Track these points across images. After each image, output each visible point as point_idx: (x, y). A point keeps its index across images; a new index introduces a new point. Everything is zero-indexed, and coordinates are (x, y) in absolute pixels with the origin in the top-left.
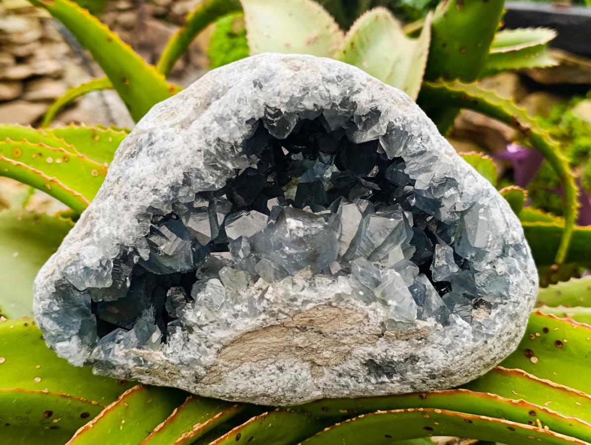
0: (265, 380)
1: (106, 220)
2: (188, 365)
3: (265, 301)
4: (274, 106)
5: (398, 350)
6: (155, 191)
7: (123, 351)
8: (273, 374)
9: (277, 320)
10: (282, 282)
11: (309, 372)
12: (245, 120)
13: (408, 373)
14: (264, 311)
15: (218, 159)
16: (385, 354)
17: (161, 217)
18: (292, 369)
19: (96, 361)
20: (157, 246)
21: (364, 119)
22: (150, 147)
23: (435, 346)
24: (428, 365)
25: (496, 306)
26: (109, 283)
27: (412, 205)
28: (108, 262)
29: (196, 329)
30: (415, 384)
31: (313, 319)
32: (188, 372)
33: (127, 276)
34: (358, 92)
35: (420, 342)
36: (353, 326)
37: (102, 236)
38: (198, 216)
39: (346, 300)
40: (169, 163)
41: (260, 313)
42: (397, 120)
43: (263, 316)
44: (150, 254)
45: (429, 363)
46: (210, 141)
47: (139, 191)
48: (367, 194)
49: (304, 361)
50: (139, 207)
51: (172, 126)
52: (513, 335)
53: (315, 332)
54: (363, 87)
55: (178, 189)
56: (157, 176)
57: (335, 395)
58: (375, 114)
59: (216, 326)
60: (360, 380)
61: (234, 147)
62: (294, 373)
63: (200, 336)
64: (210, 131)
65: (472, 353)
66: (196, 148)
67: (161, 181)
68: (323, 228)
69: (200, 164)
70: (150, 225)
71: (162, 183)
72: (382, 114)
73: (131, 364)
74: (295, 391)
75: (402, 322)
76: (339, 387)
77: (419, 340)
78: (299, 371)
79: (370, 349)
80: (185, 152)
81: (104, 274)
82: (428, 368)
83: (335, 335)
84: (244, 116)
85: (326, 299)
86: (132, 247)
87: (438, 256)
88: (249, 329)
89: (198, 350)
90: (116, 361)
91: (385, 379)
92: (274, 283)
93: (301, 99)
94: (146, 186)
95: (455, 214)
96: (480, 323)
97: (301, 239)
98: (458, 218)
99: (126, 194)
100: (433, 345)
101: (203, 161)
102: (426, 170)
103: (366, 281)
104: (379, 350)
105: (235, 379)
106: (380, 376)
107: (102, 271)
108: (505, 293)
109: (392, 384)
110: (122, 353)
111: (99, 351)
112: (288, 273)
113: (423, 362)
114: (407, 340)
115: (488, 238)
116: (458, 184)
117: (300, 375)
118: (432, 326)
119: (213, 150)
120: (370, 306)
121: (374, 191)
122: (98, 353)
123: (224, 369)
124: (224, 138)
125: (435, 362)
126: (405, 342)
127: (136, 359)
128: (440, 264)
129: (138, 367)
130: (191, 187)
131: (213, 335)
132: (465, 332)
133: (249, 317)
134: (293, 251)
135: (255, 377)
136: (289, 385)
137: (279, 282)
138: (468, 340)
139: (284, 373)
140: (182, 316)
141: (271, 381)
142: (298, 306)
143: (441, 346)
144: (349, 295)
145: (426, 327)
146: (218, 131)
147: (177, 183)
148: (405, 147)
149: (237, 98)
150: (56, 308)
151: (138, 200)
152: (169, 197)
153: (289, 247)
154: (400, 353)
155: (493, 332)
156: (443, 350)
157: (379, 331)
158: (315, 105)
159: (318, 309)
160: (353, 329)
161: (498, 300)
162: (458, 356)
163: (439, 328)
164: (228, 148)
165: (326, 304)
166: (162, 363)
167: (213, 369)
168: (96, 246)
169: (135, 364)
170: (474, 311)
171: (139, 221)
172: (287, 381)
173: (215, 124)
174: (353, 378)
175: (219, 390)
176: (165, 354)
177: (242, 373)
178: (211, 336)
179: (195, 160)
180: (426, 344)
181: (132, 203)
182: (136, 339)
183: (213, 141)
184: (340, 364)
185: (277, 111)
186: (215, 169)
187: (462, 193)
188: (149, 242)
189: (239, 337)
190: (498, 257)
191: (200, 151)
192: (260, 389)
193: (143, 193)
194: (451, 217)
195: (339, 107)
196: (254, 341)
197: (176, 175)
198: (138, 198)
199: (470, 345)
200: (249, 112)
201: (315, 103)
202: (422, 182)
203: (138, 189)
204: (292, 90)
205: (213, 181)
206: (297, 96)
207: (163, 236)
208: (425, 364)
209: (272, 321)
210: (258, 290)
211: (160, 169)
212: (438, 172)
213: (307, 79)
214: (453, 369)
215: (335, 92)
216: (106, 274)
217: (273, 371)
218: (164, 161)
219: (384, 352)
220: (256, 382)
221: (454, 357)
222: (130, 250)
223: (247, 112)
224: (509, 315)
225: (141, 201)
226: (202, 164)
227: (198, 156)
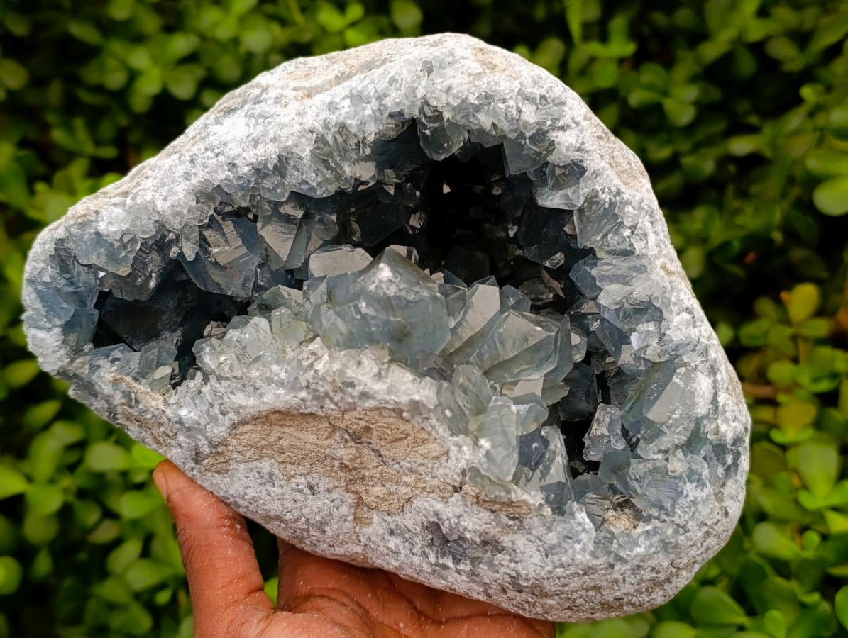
0: (287, 496)
1: (155, 182)
2: (189, 429)
3: (312, 372)
4: (435, 104)
5: (474, 522)
6: (232, 165)
7: (113, 374)
8: (300, 491)
9: (322, 407)
10: (343, 353)
11: (352, 510)
12: (389, 111)
13: (481, 566)
14: (307, 387)
15: (335, 154)
16: (456, 521)
17: (230, 208)
18: (328, 496)
19: (75, 375)
20: (209, 245)
21: (558, 172)
22: (254, 106)
23: (532, 539)
24: (513, 565)
25: (648, 520)
26: (124, 270)
27: (592, 329)
28: (134, 240)
29: (213, 380)
30: (491, 588)
31: (371, 426)
32: (187, 440)
33: (153, 271)
34: (562, 128)
35: (511, 522)
36: (426, 461)
37: (139, 200)
38: (281, 226)
39: (424, 416)
40: (264, 134)
41: (301, 389)
42: (606, 190)
43: (303, 394)
45: (516, 562)
46: (329, 123)
47: (212, 159)
48: (545, 297)
49: (347, 491)
50: (203, 180)
51: (295, 89)
52: (662, 576)
53: (373, 450)
54: (574, 125)
55: (266, 175)
56: (243, 145)
57: (379, 561)
58: (576, 171)
59: (239, 386)
60: (415, 551)
61: (361, 145)
62: (329, 503)
63: (214, 392)
64: (337, 109)
65: (585, 574)
66: (307, 126)
67: (244, 155)
68: (428, 298)
69: (306, 151)
70: (212, 212)
71: (244, 159)
72: (587, 174)
73: (118, 399)
74: (324, 532)
75: (490, 479)
76: (386, 551)
77: (511, 519)
78: (337, 502)
79: (439, 506)
80: (293, 126)
81: (121, 254)
82: (513, 570)
83: (397, 465)
84: (389, 105)
85: (396, 402)
86: (175, 233)
87: (598, 420)
88: (280, 406)
89: (208, 412)
90: (100, 386)
91: (449, 562)
92: (334, 350)
93: (477, 108)
94: (223, 155)
95: (642, 361)
96: (613, 534)
97: (389, 298)
98: (643, 368)
99: (194, 157)
100: (529, 536)
101: (312, 148)
102: (625, 280)
103: (467, 402)
104: (449, 512)
105: (247, 477)
106: (444, 554)
108: (668, 505)
109: (458, 575)
110: (110, 377)
111: (84, 363)
112: (358, 344)
113: (507, 557)
114: (493, 512)
115: (673, 413)
116: (664, 319)
117: (338, 509)
118: (534, 505)
119: (329, 138)
120: (456, 439)
121: (556, 295)
122: (81, 366)
123: (235, 455)
124: (350, 125)
125: (524, 564)
126: (488, 513)
127: (127, 395)
128: (599, 433)
129: (126, 407)
130: (283, 181)
131: (231, 396)
132: (584, 537)
133: (284, 388)
134: (371, 312)
135: (274, 486)
136: (318, 518)
137: (340, 351)
138: (584, 550)
139: (316, 496)
141: (295, 501)
142: (353, 397)
143: (540, 543)
144: (430, 410)
145: (524, 502)
146: (346, 113)
147: (265, 166)
148: (606, 235)
149: (390, 75)
150: (46, 279)
151: (206, 170)
152: (249, 182)
153: (367, 304)
154: (477, 527)
155: (628, 555)
156: (541, 549)
157: (455, 481)
158: (494, 125)
159: (381, 413)
160: (423, 465)
161: (655, 512)
162: (562, 570)
163: (545, 514)
164: (352, 142)
165: (393, 410)
166: (156, 413)
167: (220, 449)
168: (124, 211)
169: (123, 401)
170: (611, 513)
171: (198, 202)
172: (316, 510)
173: (347, 102)
174: (407, 544)
175: (222, 485)
176: (165, 402)
177: (259, 472)
178: (229, 398)
179: (300, 143)
180: (519, 530)
181: (197, 171)
182: (137, 366)
183: (333, 123)
184: (395, 514)
185: (437, 114)
186: (325, 166)
187: (664, 335)
188: (201, 234)
189: (264, 413)
190: (677, 447)
191: (312, 132)
192: (275, 507)
193: (216, 162)
194: (633, 363)
195: (527, 141)
196: (286, 429)
197: (267, 152)
198: (207, 167)
199: (584, 558)
200: (398, 100)
201: (496, 122)
202: (609, 296)
203: (212, 155)
204: (468, 91)
205: (317, 182)
206: (473, 101)
207: (223, 234)
208: (511, 561)
209: (312, 407)
210: (312, 355)
211: (250, 138)
212: (639, 290)
213: (497, 83)
214: (548, 586)
215: (530, 115)
216: (123, 254)
217: (300, 487)
218: (260, 128)
219: (456, 517)
220: (273, 494)
221: (555, 568)
222: (171, 236)
223: (394, 100)
224: (662, 541)
225: (208, 173)
226: (307, 152)
227: (307, 138)
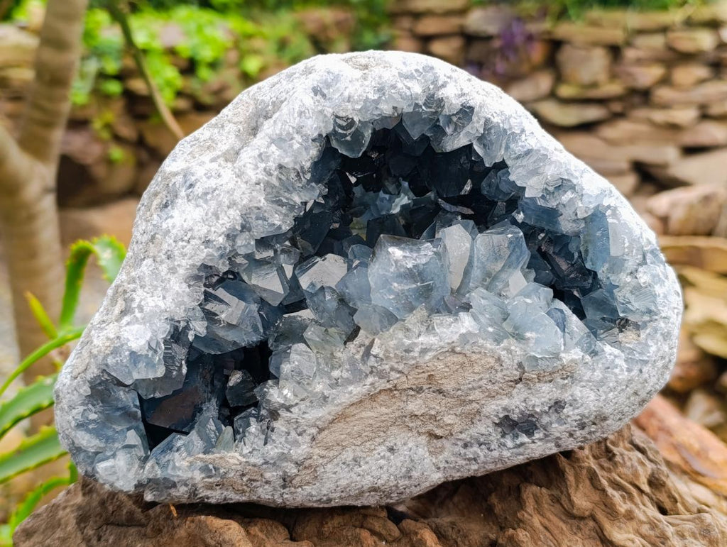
0: (374, 468)
1: (146, 289)
2: (274, 464)
3: (372, 359)
4: (344, 115)
5: (539, 398)
6: (207, 242)
7: (187, 459)
8: (383, 457)
9: (388, 381)
10: (391, 330)
11: (426, 449)
12: (311, 137)
13: (553, 426)
14: (372, 372)
15: (282, 192)
16: (524, 404)
17: (216, 278)
18: (405, 448)
19: (150, 480)
20: (216, 315)
21: (455, 119)
22: (190, 190)
23: (584, 384)
24: (576, 411)
25: (645, 325)
26: (161, 371)
27: (521, 221)
28: (158, 343)
29: (283, 413)
30: (561, 439)
31: (433, 373)
32: (275, 474)
33: (182, 360)
34: (444, 86)
35: (566, 381)
36: (482, 375)
37: (147, 309)
38: (262, 270)
39: (471, 342)
40: (220, 204)
41: (367, 375)
42: (495, 115)
43: (370, 379)
44: (207, 328)
45: (578, 408)
46: (270, 170)
47: (186, 247)
49: (419, 434)
50: (188, 267)
51: (213, 160)
52: (667, 360)
53: (434, 392)
54: (449, 80)
55: (235, 236)
56: (207, 223)
57: (459, 474)
58: (467, 112)
59: (308, 404)
60: (492, 447)
61: (301, 174)
62: (408, 453)
63: (288, 422)
64: (268, 157)
65: (627, 386)
66: (254, 180)
67: (213, 229)
68: (432, 255)
69: (262, 201)
70: (203, 289)
71: (215, 232)
72: (475, 110)
73: (198, 476)
74: (410, 477)
75: (546, 358)
76: (464, 463)
77: (564, 379)
78: (414, 448)
79: (505, 402)
80: (240, 187)
82: (578, 415)
83: (459, 392)
84: (309, 132)
85: (449, 344)
86: (184, 321)
88: (354, 400)
89: (287, 442)
90: (178, 476)
91: (524, 438)
92: (381, 333)
93: (377, 102)
94: (194, 238)
95: (578, 222)
96: (631, 349)
97: (410, 270)
98: (583, 225)
99: (169, 253)
100: (582, 383)
101: (264, 196)
102: (535, 172)
103: (492, 315)
104: (516, 402)
105: (335, 473)
106: (517, 437)
107: (152, 355)
108: (653, 308)
109: (533, 445)
110: (185, 464)
111: (153, 467)
112: (397, 318)
113: (571, 408)
114: (550, 381)
115: (625, 244)
116: (575, 185)
117: (416, 454)
118: (579, 359)
119: (274, 181)
120: (502, 345)
122: (152, 470)
123: (321, 461)
124: (286, 163)
125: (585, 405)
126: (548, 384)
127: (205, 469)
129: (207, 480)
130: (251, 233)
131: (305, 416)
132: (617, 361)
133: (352, 384)
134: (402, 288)
135: (360, 466)
136: (404, 470)
137: (388, 330)
138: (622, 370)
139: (396, 454)
140: (264, 398)
141: (381, 468)
142: (414, 358)
143: (591, 384)
144: (475, 334)
145: (572, 361)
146: (278, 156)
147: (235, 229)
148: (507, 148)
149: (296, 110)
150: (93, 416)
151: (186, 258)
152: (225, 248)
153: (397, 283)
154: (543, 399)
155: (648, 357)
156: (593, 387)
157: (516, 375)
158: (395, 108)
159: (438, 359)
160: (481, 379)
161: (646, 318)
162: (612, 393)
163: (587, 361)
164: (293, 175)
165: (448, 351)
166: (239, 468)
167: (306, 463)
168: (140, 324)
169: (203, 475)
170: (621, 335)
171: (189, 286)
172: (400, 465)
173: (273, 148)
174: (483, 447)
175: (314, 493)
176: (241, 455)
177: (344, 463)
178: (303, 418)
179: (253, 197)
180: (572, 383)
181: (179, 263)
182: (201, 442)
183: (273, 168)
184: (467, 429)
185: (349, 121)
186: (279, 205)
187: (582, 195)
188: (203, 310)
189: (340, 413)
190: (639, 265)
191: (258, 184)
192: (367, 482)
193: (192, 247)
194: (574, 226)
195: (423, 107)
196: (357, 417)
197: (232, 218)
198: (186, 255)
199: (624, 376)
200: (315, 126)
201: (395, 105)
202: (533, 189)
203: (184, 243)
204: (365, 92)
205: (281, 221)
206: (373, 98)
207: (221, 301)
208: (574, 409)
209: (382, 384)
210: (360, 347)
211: (210, 214)
212: (550, 172)
213: (380, 77)
214: (608, 410)
215: (417, 88)
216: (157, 358)
217: (382, 454)
218: (213, 204)
219: (522, 402)
220: (362, 473)
221: (607, 395)
222: (183, 324)
224: (662, 334)
225: (190, 259)
226: (263, 200)
227: (257, 190)
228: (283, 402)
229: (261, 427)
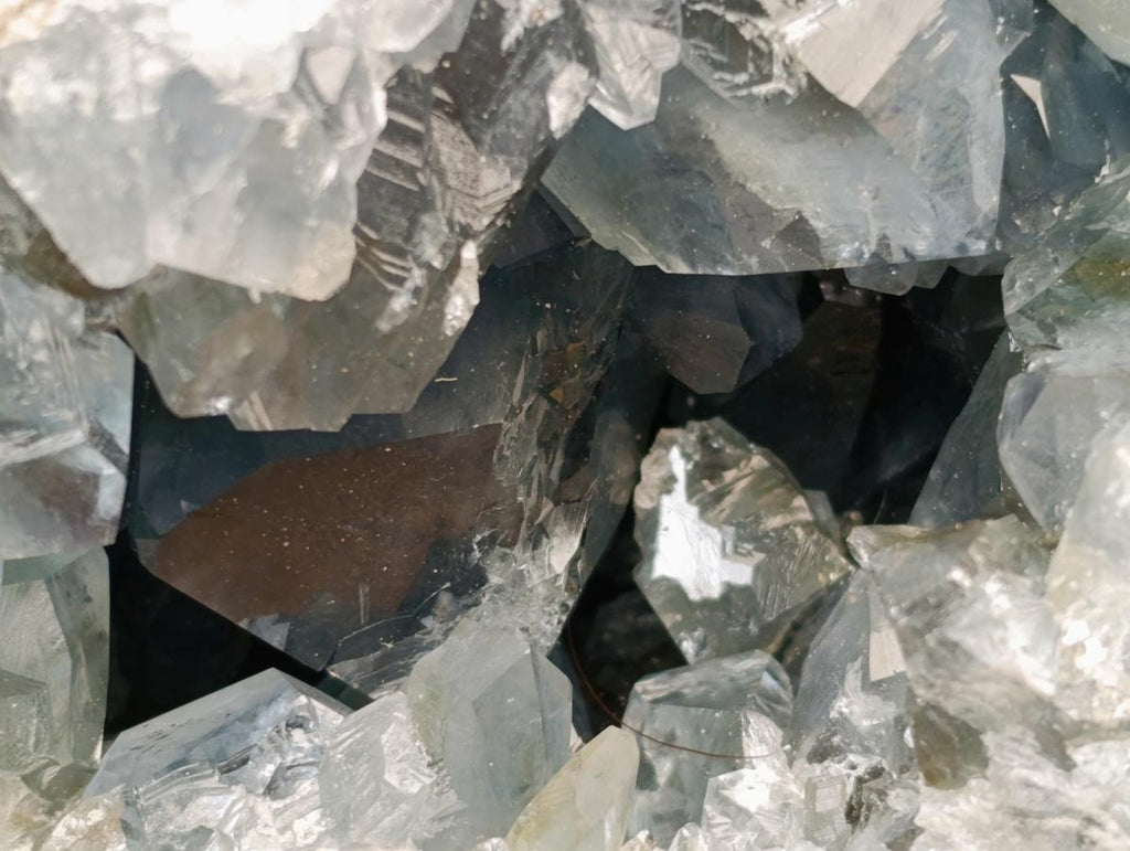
26: (322, 267)
28: (355, 78)
33: (466, 233)
81: (318, 170)
107: (305, 140)
140: (930, 626)
182: (425, 778)
228: (1047, 689)
229: (811, 788)
